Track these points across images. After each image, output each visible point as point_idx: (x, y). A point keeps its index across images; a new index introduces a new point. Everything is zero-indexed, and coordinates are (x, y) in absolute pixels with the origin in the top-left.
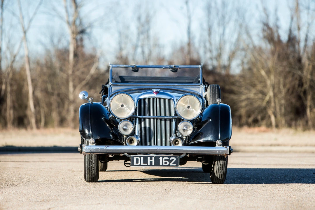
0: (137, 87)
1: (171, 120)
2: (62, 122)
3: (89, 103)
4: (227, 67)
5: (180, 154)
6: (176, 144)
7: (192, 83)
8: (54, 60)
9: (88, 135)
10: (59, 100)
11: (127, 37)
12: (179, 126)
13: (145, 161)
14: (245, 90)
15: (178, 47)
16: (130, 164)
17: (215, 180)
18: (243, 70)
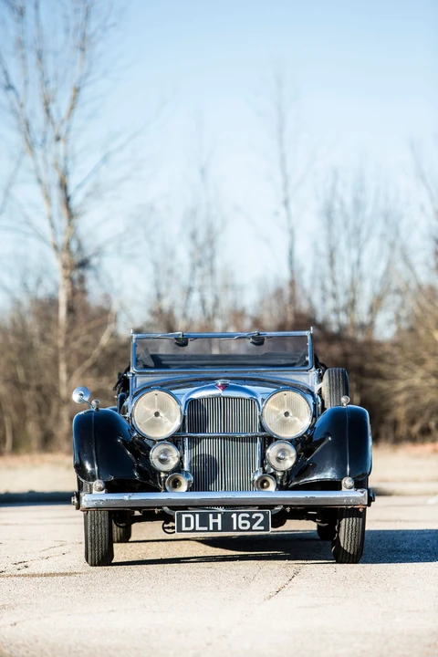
0: (185, 377)
1: (253, 439)
2: (47, 442)
3: (92, 409)
4: (367, 327)
5: (271, 507)
6: (263, 487)
7: (293, 365)
8: (30, 320)
9: (91, 472)
10: (40, 399)
11: (170, 272)
12: (268, 451)
13: (204, 522)
14: (404, 371)
15: (271, 289)
16: (173, 528)
17: (341, 557)
18: (399, 331)
